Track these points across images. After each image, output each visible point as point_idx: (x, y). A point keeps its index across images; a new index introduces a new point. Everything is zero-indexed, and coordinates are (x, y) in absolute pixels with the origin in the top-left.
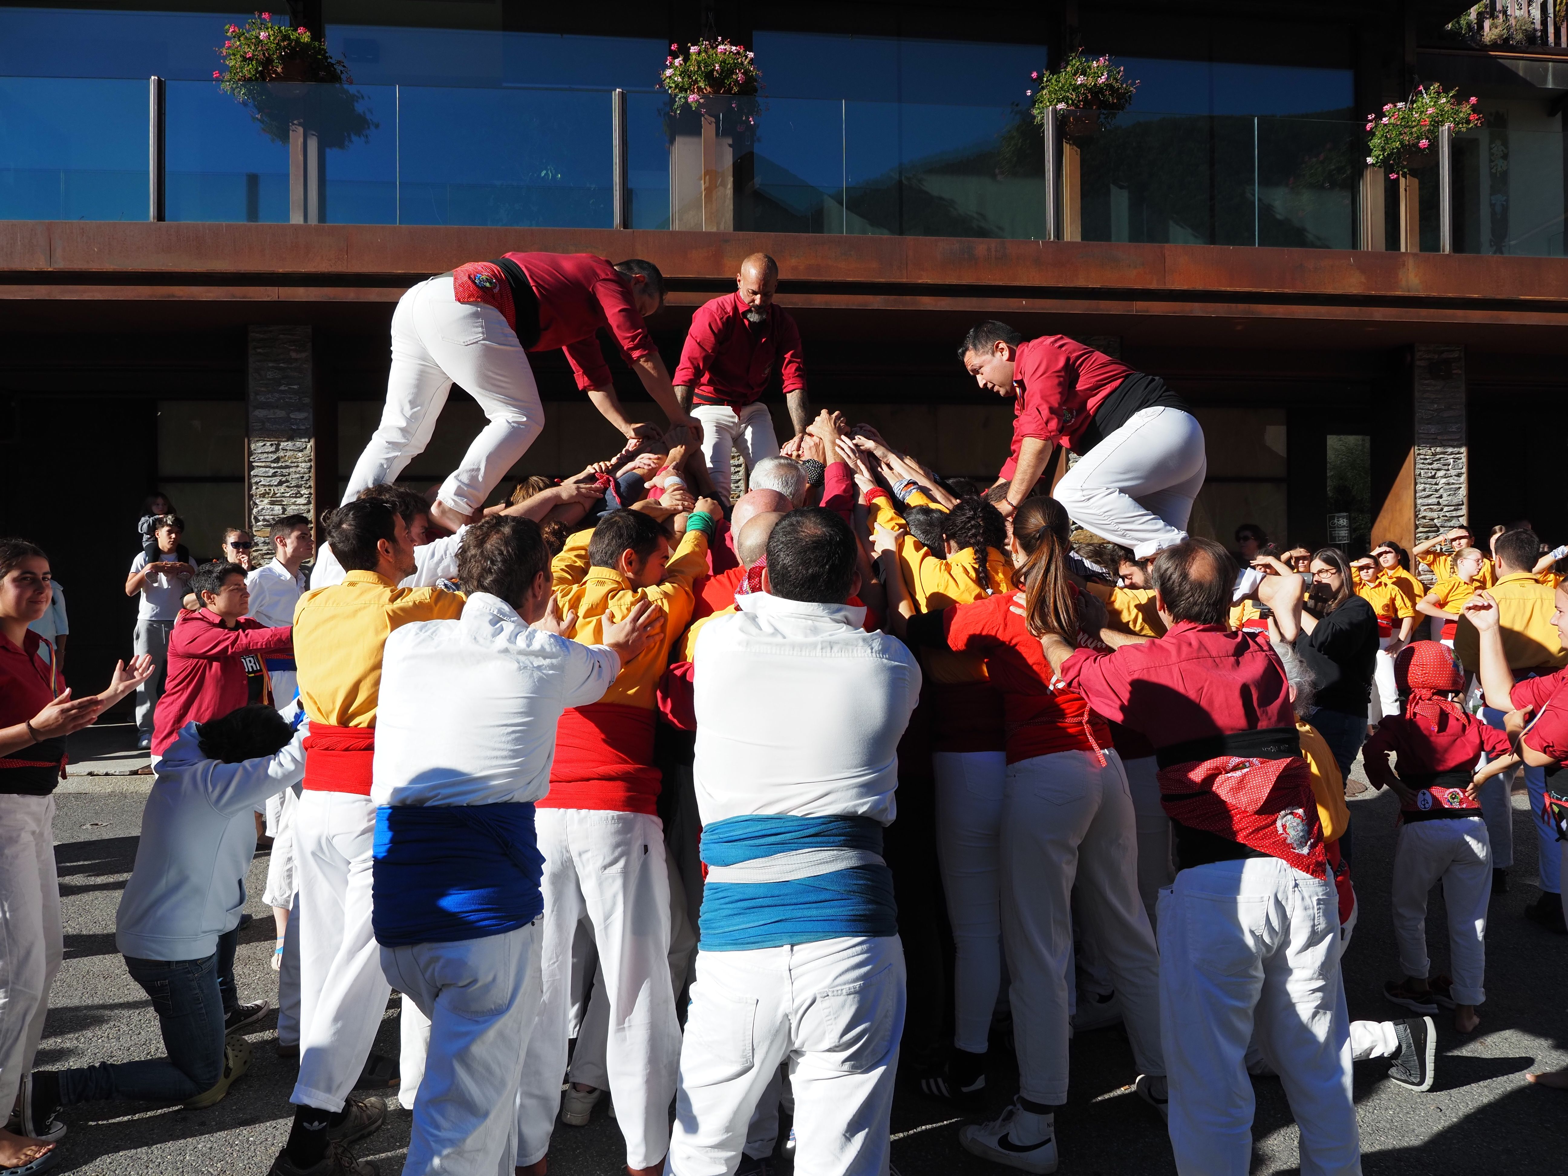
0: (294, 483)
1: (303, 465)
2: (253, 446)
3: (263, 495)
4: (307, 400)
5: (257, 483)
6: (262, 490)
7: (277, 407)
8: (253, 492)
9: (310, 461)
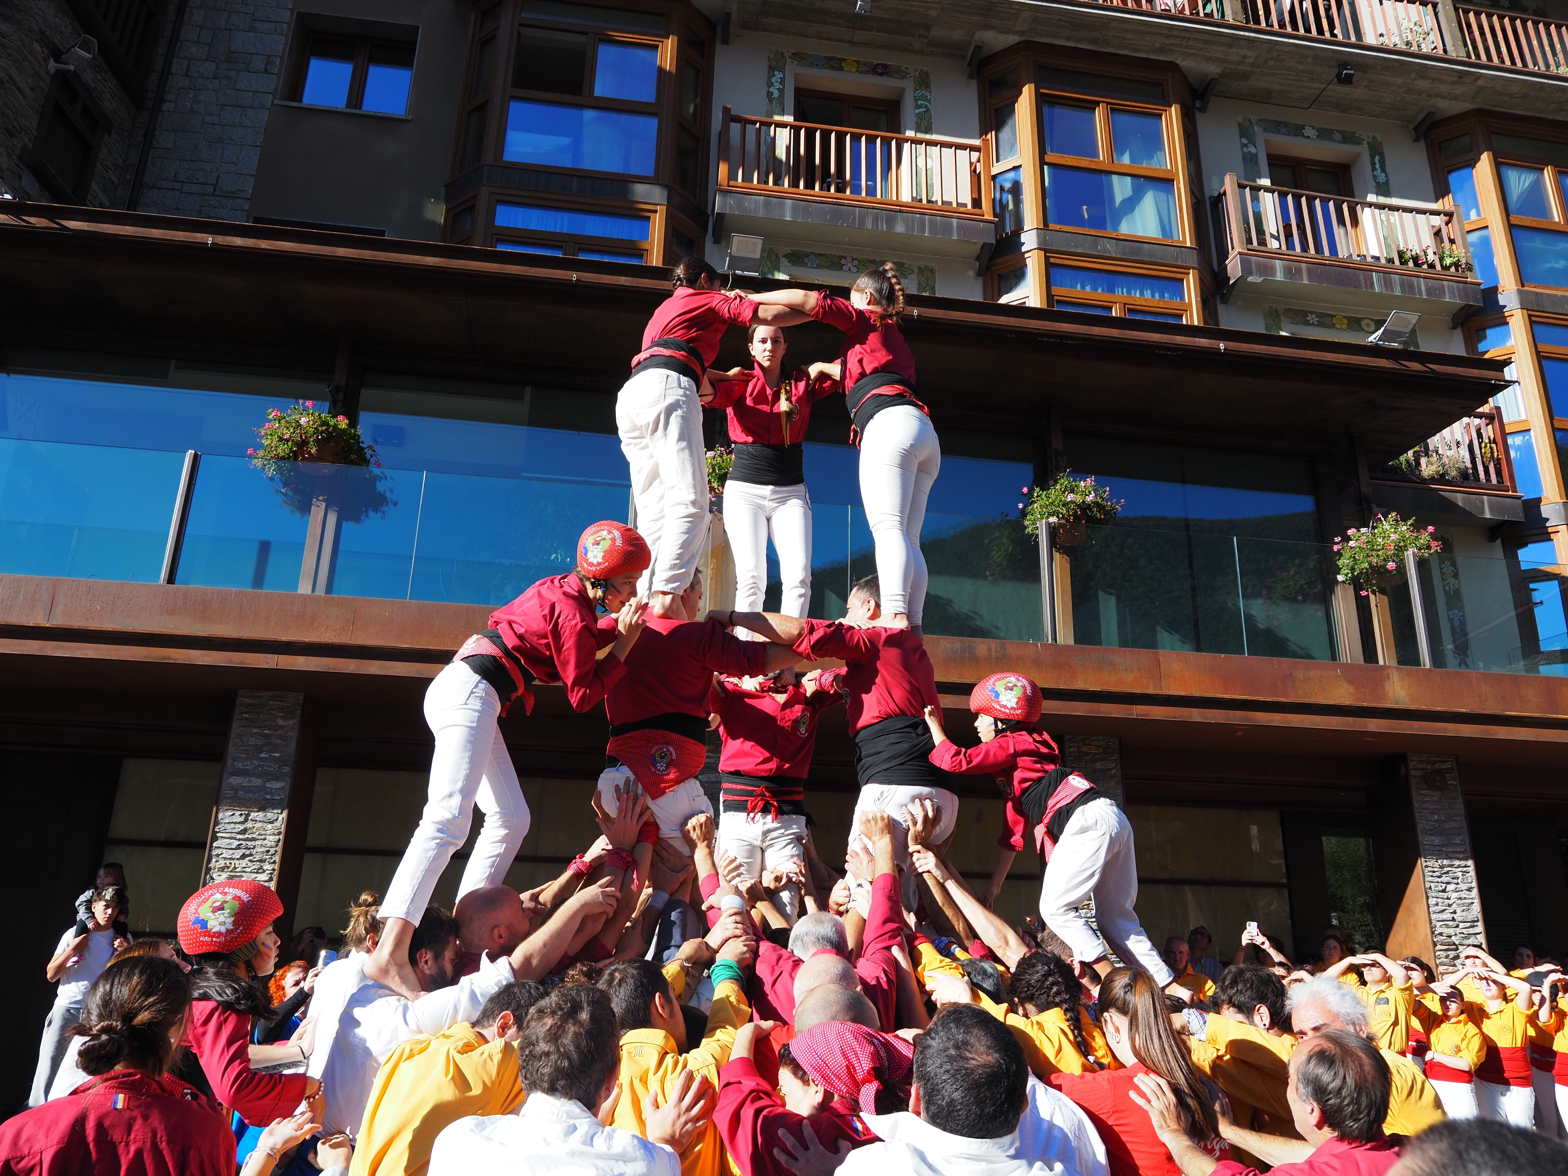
0: (258, 857)
1: (271, 838)
2: (220, 816)
3: (222, 869)
4: (286, 769)
5: (218, 855)
6: (222, 863)
7: (254, 775)
8: (212, 865)
9: (279, 834)
